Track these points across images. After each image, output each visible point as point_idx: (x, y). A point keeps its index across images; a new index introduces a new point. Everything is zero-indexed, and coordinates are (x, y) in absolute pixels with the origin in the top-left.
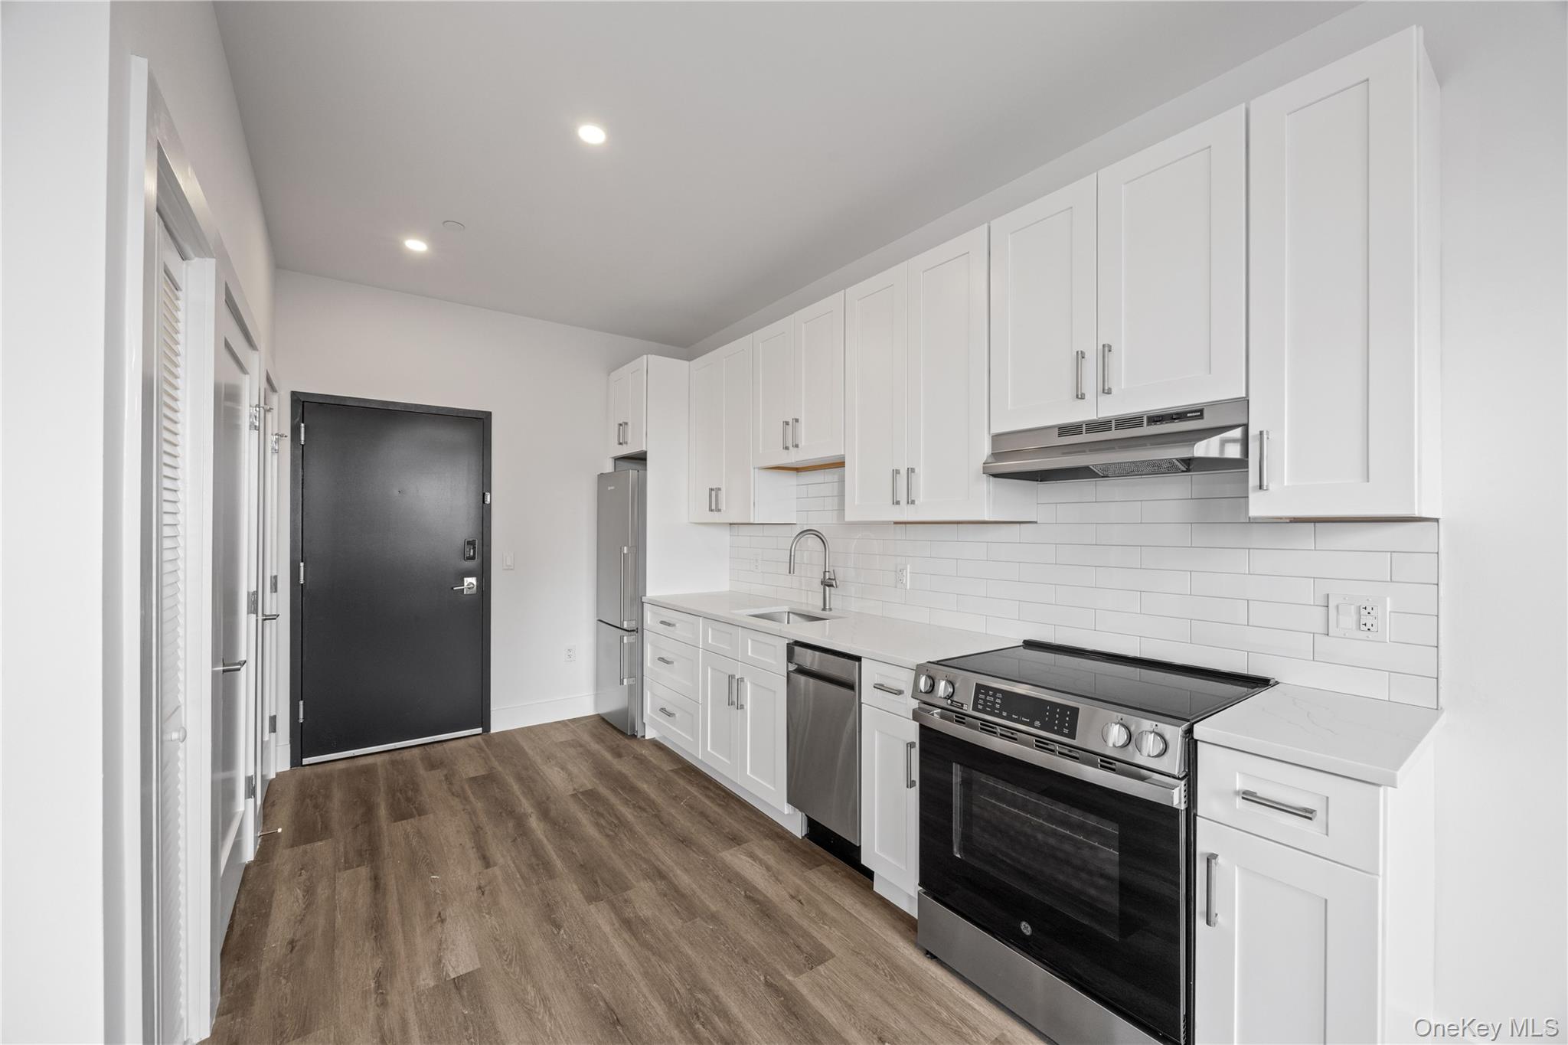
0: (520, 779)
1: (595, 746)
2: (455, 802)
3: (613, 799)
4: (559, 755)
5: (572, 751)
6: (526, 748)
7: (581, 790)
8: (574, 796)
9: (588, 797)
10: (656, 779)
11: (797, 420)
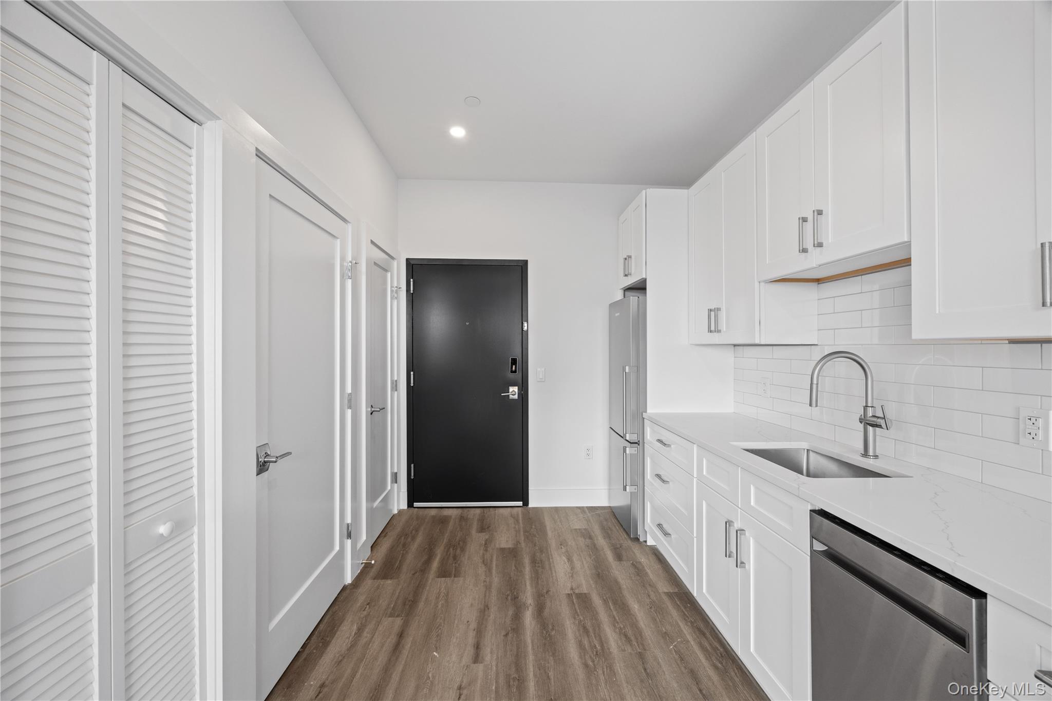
0: (534, 561)
1: (601, 541)
2: (482, 570)
3: (603, 616)
4: (570, 543)
5: (582, 541)
6: (548, 528)
7: (577, 591)
8: (569, 595)
9: (581, 600)
10: (648, 601)
11: (820, 213)
